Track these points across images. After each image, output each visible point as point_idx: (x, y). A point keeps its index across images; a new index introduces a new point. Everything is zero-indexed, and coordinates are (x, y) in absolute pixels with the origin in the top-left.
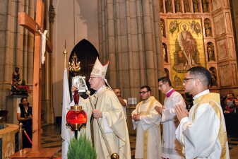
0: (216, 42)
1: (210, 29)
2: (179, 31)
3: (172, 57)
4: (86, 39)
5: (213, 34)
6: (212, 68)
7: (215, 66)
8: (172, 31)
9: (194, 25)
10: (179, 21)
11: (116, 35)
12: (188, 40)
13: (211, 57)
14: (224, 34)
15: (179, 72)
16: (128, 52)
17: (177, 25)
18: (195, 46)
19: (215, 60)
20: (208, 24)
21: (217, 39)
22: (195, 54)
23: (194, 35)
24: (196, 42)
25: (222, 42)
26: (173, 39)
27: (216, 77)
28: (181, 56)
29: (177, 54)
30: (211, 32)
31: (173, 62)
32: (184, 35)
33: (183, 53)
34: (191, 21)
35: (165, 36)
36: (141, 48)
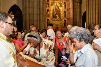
0: (67, 11)
1: (66, 6)
2: (54, 5)
3: (51, 15)
4: (16, 4)
5: (66, 8)
6: (65, 20)
7: (66, 19)
8: (52, 5)
9: (60, 4)
10: (55, 1)
11: (29, 8)
12: (58, 9)
13: (65, 16)
14: (70, 9)
15: (53, 21)
16: (34, 14)
17: (54, 3)
18: (60, 12)
19: (66, 17)
20: (65, 4)
21: (67, 10)
22: (59, 15)
23: (60, 8)
24: (60, 10)
25: (69, 11)
26: (52, 8)
27: (66, 23)
28: (54, 15)
29: (53, 14)
30: (66, 7)
31: (51, 17)
32: (56, 7)
33: (55, 14)
34: (59, 2)
35: (49, 7)
36: (38, 14)
